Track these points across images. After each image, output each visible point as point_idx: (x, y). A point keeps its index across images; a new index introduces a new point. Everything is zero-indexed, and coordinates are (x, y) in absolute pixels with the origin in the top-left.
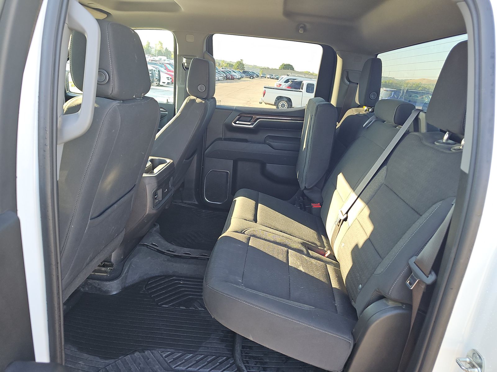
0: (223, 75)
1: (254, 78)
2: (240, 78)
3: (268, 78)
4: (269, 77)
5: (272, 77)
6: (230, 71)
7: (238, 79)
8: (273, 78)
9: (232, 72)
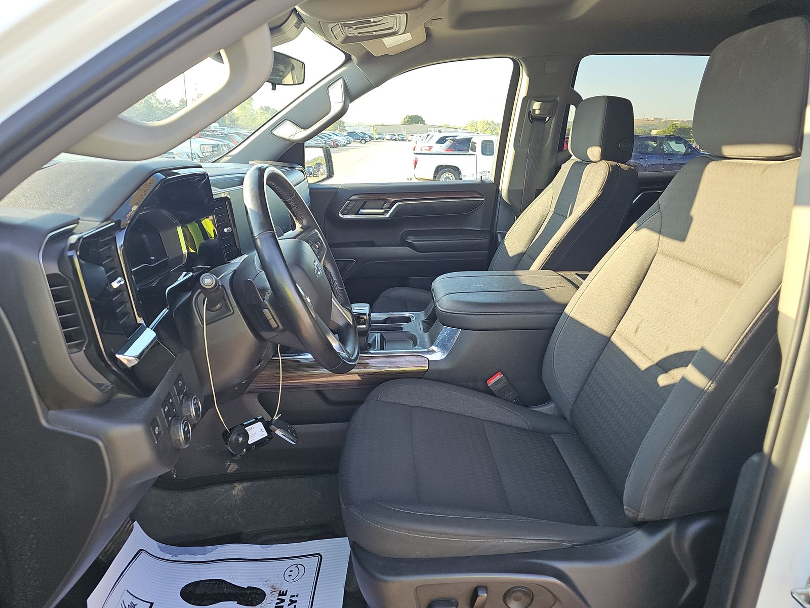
0: (321, 141)
1: (367, 141)
2: (347, 144)
3: (388, 140)
4: (389, 138)
5: (394, 138)
6: (329, 133)
7: (344, 145)
8: (395, 140)
9: (334, 135)
